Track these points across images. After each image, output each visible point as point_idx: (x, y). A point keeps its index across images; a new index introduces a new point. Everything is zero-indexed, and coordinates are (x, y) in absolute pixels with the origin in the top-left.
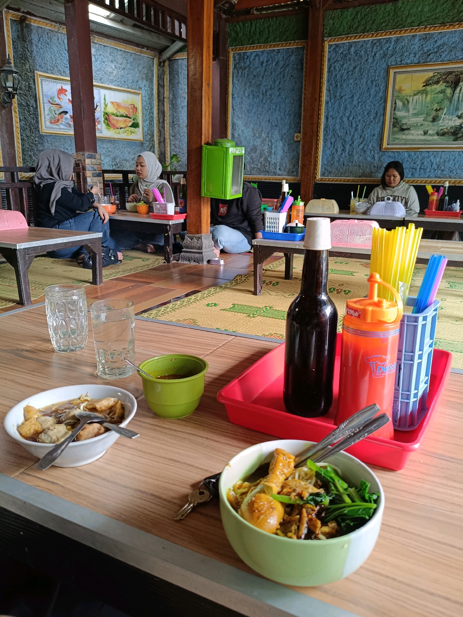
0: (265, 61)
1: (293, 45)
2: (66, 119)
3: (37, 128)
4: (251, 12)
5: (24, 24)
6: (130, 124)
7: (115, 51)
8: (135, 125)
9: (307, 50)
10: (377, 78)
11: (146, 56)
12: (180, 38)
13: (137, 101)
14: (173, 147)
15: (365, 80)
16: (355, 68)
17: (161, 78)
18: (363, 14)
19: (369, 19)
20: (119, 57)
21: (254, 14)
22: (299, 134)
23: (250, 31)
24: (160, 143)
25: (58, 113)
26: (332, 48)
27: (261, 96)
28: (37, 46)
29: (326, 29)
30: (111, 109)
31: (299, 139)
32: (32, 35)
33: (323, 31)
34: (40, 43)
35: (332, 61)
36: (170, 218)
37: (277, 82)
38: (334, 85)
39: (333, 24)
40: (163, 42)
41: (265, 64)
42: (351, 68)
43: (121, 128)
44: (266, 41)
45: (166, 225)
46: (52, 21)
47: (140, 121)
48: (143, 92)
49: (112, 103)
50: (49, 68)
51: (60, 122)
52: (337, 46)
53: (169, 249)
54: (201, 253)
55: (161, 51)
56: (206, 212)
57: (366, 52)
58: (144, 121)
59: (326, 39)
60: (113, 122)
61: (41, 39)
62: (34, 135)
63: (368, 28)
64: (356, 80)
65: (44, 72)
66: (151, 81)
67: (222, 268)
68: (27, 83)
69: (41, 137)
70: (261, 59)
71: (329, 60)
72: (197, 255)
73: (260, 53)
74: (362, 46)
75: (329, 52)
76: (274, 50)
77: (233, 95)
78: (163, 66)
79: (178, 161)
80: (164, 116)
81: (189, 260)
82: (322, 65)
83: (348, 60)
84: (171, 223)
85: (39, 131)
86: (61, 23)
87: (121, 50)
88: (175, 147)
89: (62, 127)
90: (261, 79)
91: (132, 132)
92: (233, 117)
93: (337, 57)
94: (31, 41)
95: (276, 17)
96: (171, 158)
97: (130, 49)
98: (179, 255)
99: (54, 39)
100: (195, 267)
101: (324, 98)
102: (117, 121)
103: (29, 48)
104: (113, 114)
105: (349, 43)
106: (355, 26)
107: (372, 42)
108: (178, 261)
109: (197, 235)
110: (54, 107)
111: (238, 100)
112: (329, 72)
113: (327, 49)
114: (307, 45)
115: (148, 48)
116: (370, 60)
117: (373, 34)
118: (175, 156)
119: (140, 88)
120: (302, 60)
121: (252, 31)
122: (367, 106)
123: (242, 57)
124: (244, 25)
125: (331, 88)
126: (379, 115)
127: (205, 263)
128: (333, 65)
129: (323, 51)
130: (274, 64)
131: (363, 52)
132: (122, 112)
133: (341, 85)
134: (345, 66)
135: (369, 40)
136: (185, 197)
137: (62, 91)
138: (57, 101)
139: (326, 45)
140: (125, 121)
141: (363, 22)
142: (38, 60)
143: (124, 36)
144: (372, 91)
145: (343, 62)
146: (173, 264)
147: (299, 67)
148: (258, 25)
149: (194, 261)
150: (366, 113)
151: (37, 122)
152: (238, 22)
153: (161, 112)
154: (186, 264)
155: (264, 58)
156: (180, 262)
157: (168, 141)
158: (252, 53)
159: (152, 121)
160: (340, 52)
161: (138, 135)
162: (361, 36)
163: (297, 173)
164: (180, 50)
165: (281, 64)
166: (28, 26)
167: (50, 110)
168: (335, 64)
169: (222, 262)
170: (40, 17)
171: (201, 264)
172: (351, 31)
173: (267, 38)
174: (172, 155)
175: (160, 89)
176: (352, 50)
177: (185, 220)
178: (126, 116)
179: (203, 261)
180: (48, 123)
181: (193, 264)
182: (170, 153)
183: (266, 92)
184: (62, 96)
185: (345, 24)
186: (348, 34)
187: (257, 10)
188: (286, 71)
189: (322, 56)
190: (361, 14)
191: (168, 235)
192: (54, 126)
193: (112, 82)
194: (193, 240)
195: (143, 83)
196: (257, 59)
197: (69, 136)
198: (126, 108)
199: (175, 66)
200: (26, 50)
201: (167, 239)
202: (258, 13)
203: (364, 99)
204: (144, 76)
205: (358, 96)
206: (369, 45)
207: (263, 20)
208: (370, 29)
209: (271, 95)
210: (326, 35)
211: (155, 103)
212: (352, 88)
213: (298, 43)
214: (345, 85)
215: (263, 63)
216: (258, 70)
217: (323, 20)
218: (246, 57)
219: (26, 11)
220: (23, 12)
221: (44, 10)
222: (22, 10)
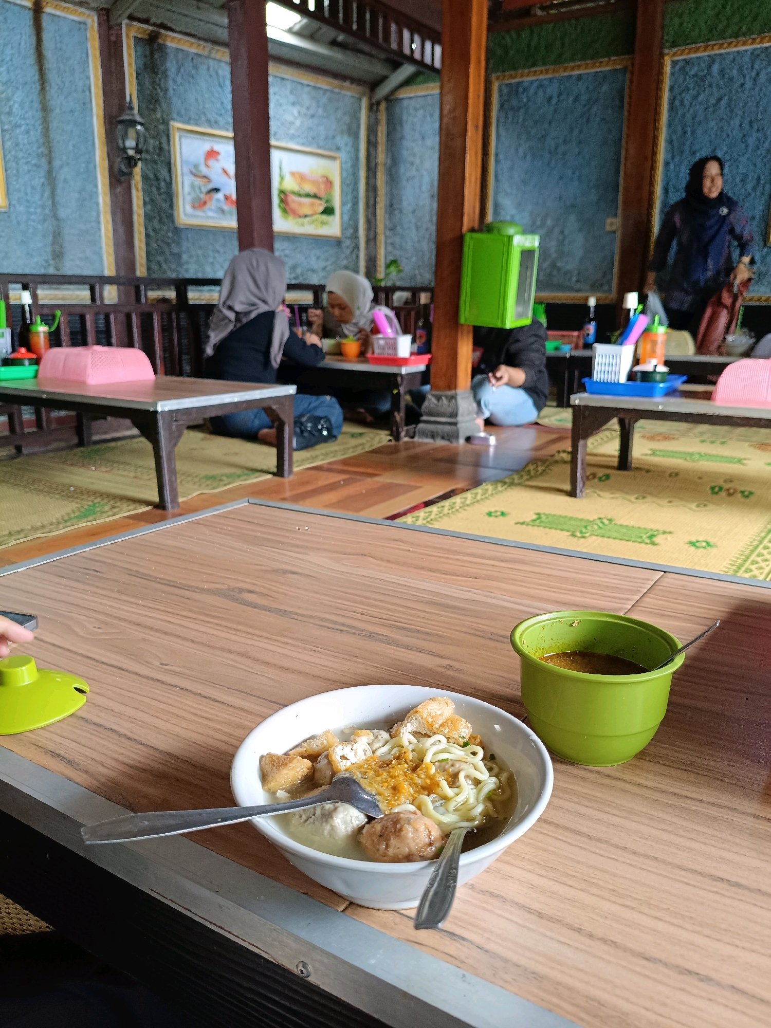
0: (555, 94)
1: (607, 65)
2: (218, 200)
3: (171, 217)
4: (532, 12)
5: (156, 46)
6: (321, 209)
7: (299, 87)
8: (329, 211)
9: (632, 73)
10: (760, 116)
11: (349, 93)
12: (411, 59)
13: (333, 170)
14: (390, 248)
15: (737, 121)
16: (720, 99)
17: (372, 130)
18: (736, 6)
19: (747, 12)
20: (305, 96)
21: (536, 15)
22: (614, 220)
23: (529, 45)
24: (368, 241)
25: (204, 190)
26: (677, 67)
27: (547, 155)
28: (174, 80)
29: (668, 34)
30: (290, 184)
31: (614, 228)
32: (168, 64)
33: (662, 38)
34: (180, 76)
35: (676, 90)
36: (404, 362)
37: (576, 131)
38: (680, 132)
39: (681, 24)
40: (379, 69)
41: (554, 101)
42: (712, 101)
43: (306, 216)
44: (558, 61)
45: (395, 375)
46: (200, 39)
47: (337, 204)
48: (343, 155)
49: (293, 174)
50: (193, 116)
51: (208, 206)
52: (687, 62)
53: (399, 417)
54: (455, 424)
55: (373, 85)
56: (466, 353)
57: (740, 70)
58: (343, 204)
59: (666, 51)
60: (293, 205)
61: (182, 70)
62: (165, 228)
63: (744, 29)
64: (721, 120)
65: (184, 122)
66: (356, 136)
67: (492, 450)
68: (157, 143)
69: (177, 231)
70: (549, 91)
71: (672, 88)
72: (447, 428)
73: (546, 83)
74: (734, 59)
75: (672, 74)
76: (570, 76)
77: (497, 155)
78: (377, 110)
79: (400, 271)
80: (376, 196)
81: (433, 437)
82: (658, 98)
83: (706, 86)
84: (404, 370)
85: (173, 221)
86: (215, 42)
87: (308, 85)
88: (394, 247)
89: (210, 214)
90: (547, 126)
91: (323, 223)
92: (496, 194)
93: (686, 83)
94: (165, 73)
95: (577, 19)
96: (388, 266)
97: (324, 83)
98: (415, 428)
99: (203, 70)
100: (443, 449)
101: (661, 156)
102: (300, 204)
103: (162, 86)
104: (294, 193)
105: (709, 56)
106: (720, 27)
107: (752, 53)
108: (413, 437)
109: (450, 393)
110: (198, 182)
111: (506, 164)
112: (672, 108)
113: (668, 69)
114: (633, 65)
115: (353, 80)
116: (749, 85)
117: (754, 40)
118: (394, 262)
119: (338, 149)
120: (621, 92)
121: (533, 44)
122: (741, 167)
123: (514, 91)
124: (519, 35)
125: (674, 137)
126: (762, 182)
127: (462, 441)
128: (678, 97)
129: (660, 73)
130: (571, 99)
131: (735, 72)
132: (309, 188)
133: (693, 132)
134: (701, 98)
135: (746, 51)
136: (428, 327)
137: (212, 154)
138: (204, 170)
139: (668, 62)
140: (312, 205)
141: (736, 19)
142: (176, 103)
143: (315, 62)
144: (751, 141)
145: (698, 91)
146: (406, 443)
147: (617, 103)
148: (544, 34)
149: (443, 438)
150: (738, 180)
151: (171, 206)
152: (508, 31)
153: (372, 189)
154: (427, 444)
155: (553, 90)
156: (416, 439)
157: (381, 238)
158: (531, 83)
159: (355, 203)
160: (692, 72)
161: (333, 227)
162: (731, 43)
163: (611, 287)
164: (408, 82)
165: (584, 99)
166: (162, 48)
167: (192, 186)
168: (683, 95)
169: (492, 440)
170: (180, 32)
171: (454, 444)
172: (713, 36)
173: (560, 56)
174: (388, 261)
175: (371, 149)
176: (716, 68)
177: (428, 366)
178: (315, 196)
179: (457, 437)
180: (189, 209)
181: (440, 443)
182: (386, 258)
183: (556, 148)
184: (212, 162)
185: (702, 24)
186: (709, 40)
187: (542, 8)
188: (594, 110)
189: (659, 82)
190: (732, 6)
191: (399, 393)
193: (292, 138)
194: (441, 402)
195: (343, 141)
196: (541, 93)
197: (223, 231)
198: (314, 183)
199: (397, 110)
200: (158, 87)
201: (396, 399)
202: (544, 13)
203: (735, 155)
204: (345, 128)
205: (724, 148)
206: (747, 59)
207: (552, 25)
208: (749, 29)
209: (564, 154)
210: (667, 45)
211: (362, 174)
212: (713, 136)
213: (615, 60)
214: (699, 132)
215: (550, 98)
216: (542, 111)
217: (663, 19)
218: (521, 89)
219: (159, 22)
220: (154, 25)
221: (188, 19)
222: (153, 21)
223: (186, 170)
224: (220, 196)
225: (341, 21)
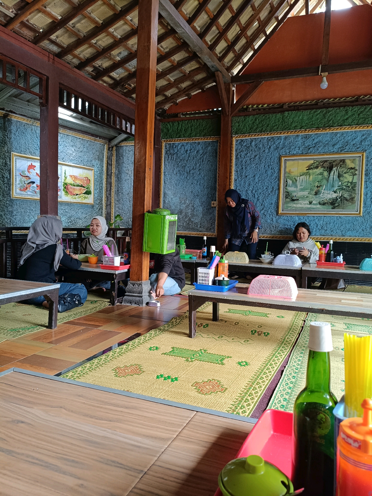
0: (189, 149)
1: (209, 139)
2: (34, 187)
3: (9, 194)
4: (179, 116)
5: (7, 119)
6: (84, 192)
7: (75, 139)
8: (88, 193)
9: (220, 143)
10: (272, 164)
11: (99, 143)
12: (126, 132)
13: (90, 175)
14: (117, 209)
15: (263, 165)
16: (256, 156)
17: (109, 158)
18: (260, 120)
19: (264, 123)
20: (78, 143)
21: (180, 117)
22: (215, 202)
23: (177, 128)
24: (107, 205)
25: (26, 182)
26: (238, 142)
27: (186, 174)
28: (15, 134)
29: (234, 129)
30: (69, 180)
31: (215, 205)
32: (12, 127)
33: (232, 130)
34: (17, 132)
35: (238, 151)
36: (117, 268)
37: (198, 165)
38: (240, 168)
39: (239, 126)
40: (112, 133)
41: (188, 152)
42: (253, 156)
43: (77, 195)
44: (190, 136)
45: (113, 274)
46: (29, 117)
47: (92, 189)
48: (95, 169)
49: (71, 176)
50: (23, 150)
51: (28, 189)
52: (242, 141)
53: (114, 294)
54: (141, 297)
55: (110, 140)
56: (146, 264)
57: (263, 145)
58: (95, 189)
59: (233, 136)
60: (70, 190)
61: (19, 130)
62: (5, 199)
63: (264, 129)
64: (257, 164)
65: (18, 153)
66: (102, 161)
67: (158, 309)
68: (4, 161)
69: (12, 201)
70: (186, 148)
71: (236, 150)
72: (138, 298)
73: (185, 144)
74: (261, 141)
75: (236, 145)
76: (195, 142)
77: (164, 172)
78: (112, 150)
79: (121, 220)
80: (111, 186)
81: (131, 303)
82: (231, 154)
83: (250, 150)
84: (117, 272)
85: (10, 197)
86: (35, 119)
87: (80, 138)
88: (119, 209)
89: (29, 193)
90: (185, 162)
91: (85, 198)
92: (164, 189)
93: (242, 148)
94: (10, 131)
95: (197, 120)
96: (116, 217)
97: (87, 138)
98: (123, 298)
99: (29, 130)
100: (135, 309)
101: (233, 177)
102: (74, 189)
103: (8, 136)
104: (71, 184)
105: (251, 139)
106: (254, 128)
107: (267, 139)
108: (121, 303)
109: (139, 282)
110: (24, 179)
111: (168, 177)
112: (237, 158)
113: (234, 143)
114: (220, 139)
115: (100, 137)
116: (267, 151)
117: (268, 134)
118: (118, 215)
119: (93, 166)
120: (216, 150)
121: (179, 128)
122: (266, 183)
123: (172, 147)
124: (173, 124)
125: (238, 170)
126: (274, 190)
127: (144, 305)
128: (239, 154)
129: (231, 144)
130: (195, 152)
131: (261, 145)
132: (78, 182)
133: (246, 168)
134: (248, 155)
135: (265, 138)
136: (129, 251)
137: (32, 167)
138: (27, 174)
139: (234, 139)
140: (80, 190)
141: (261, 125)
142: (15, 144)
143: (83, 129)
144: (269, 172)
145: (247, 152)
146: (117, 306)
147: (214, 155)
148: (183, 125)
149: (135, 303)
150: (265, 188)
151: (9, 189)
152: (169, 122)
153: (109, 184)
154: (128, 306)
155: (188, 147)
156: (123, 304)
157: (113, 204)
158: (179, 144)
159: (101, 189)
160: (244, 145)
161: (90, 199)
162: (259, 134)
163: (214, 230)
164: (125, 140)
165: (201, 152)
166: (10, 120)
167: (21, 181)
168: (241, 153)
169: (159, 304)
170: (19, 114)
171: (141, 306)
172: (252, 131)
173: (190, 134)
174: (116, 215)
175: (109, 166)
176: (253, 143)
177: (129, 270)
178: (82, 186)
179: (142, 303)
180: (18, 191)
181: (134, 306)
182: (115, 213)
183: (190, 171)
184: (31, 170)
185: (247, 126)
186: (250, 133)
187: (183, 114)
188: (205, 157)
189: (231, 147)
190: (259, 120)
191: (114, 282)
192: (23, 193)
193: (71, 160)
194: (135, 286)
195: (96, 163)
196: (183, 148)
197: (35, 200)
199: (121, 151)
200: (6, 137)
201: (113, 285)
202: (184, 117)
203: (263, 178)
204: (97, 157)
205: (259, 176)
206: (265, 141)
207: (187, 121)
208: (266, 130)
209: (193, 174)
210: (234, 133)
211: (104, 177)
212: (254, 170)
213: (213, 138)
214: (248, 168)
215: (187, 151)
216: (183, 156)
217: (232, 123)
218: (174, 146)
219: (9, 110)
220: (7, 111)
221: (23, 109)
222: (6, 109)
223: (18, 174)
224: (35, 185)
225: (93, 116)
